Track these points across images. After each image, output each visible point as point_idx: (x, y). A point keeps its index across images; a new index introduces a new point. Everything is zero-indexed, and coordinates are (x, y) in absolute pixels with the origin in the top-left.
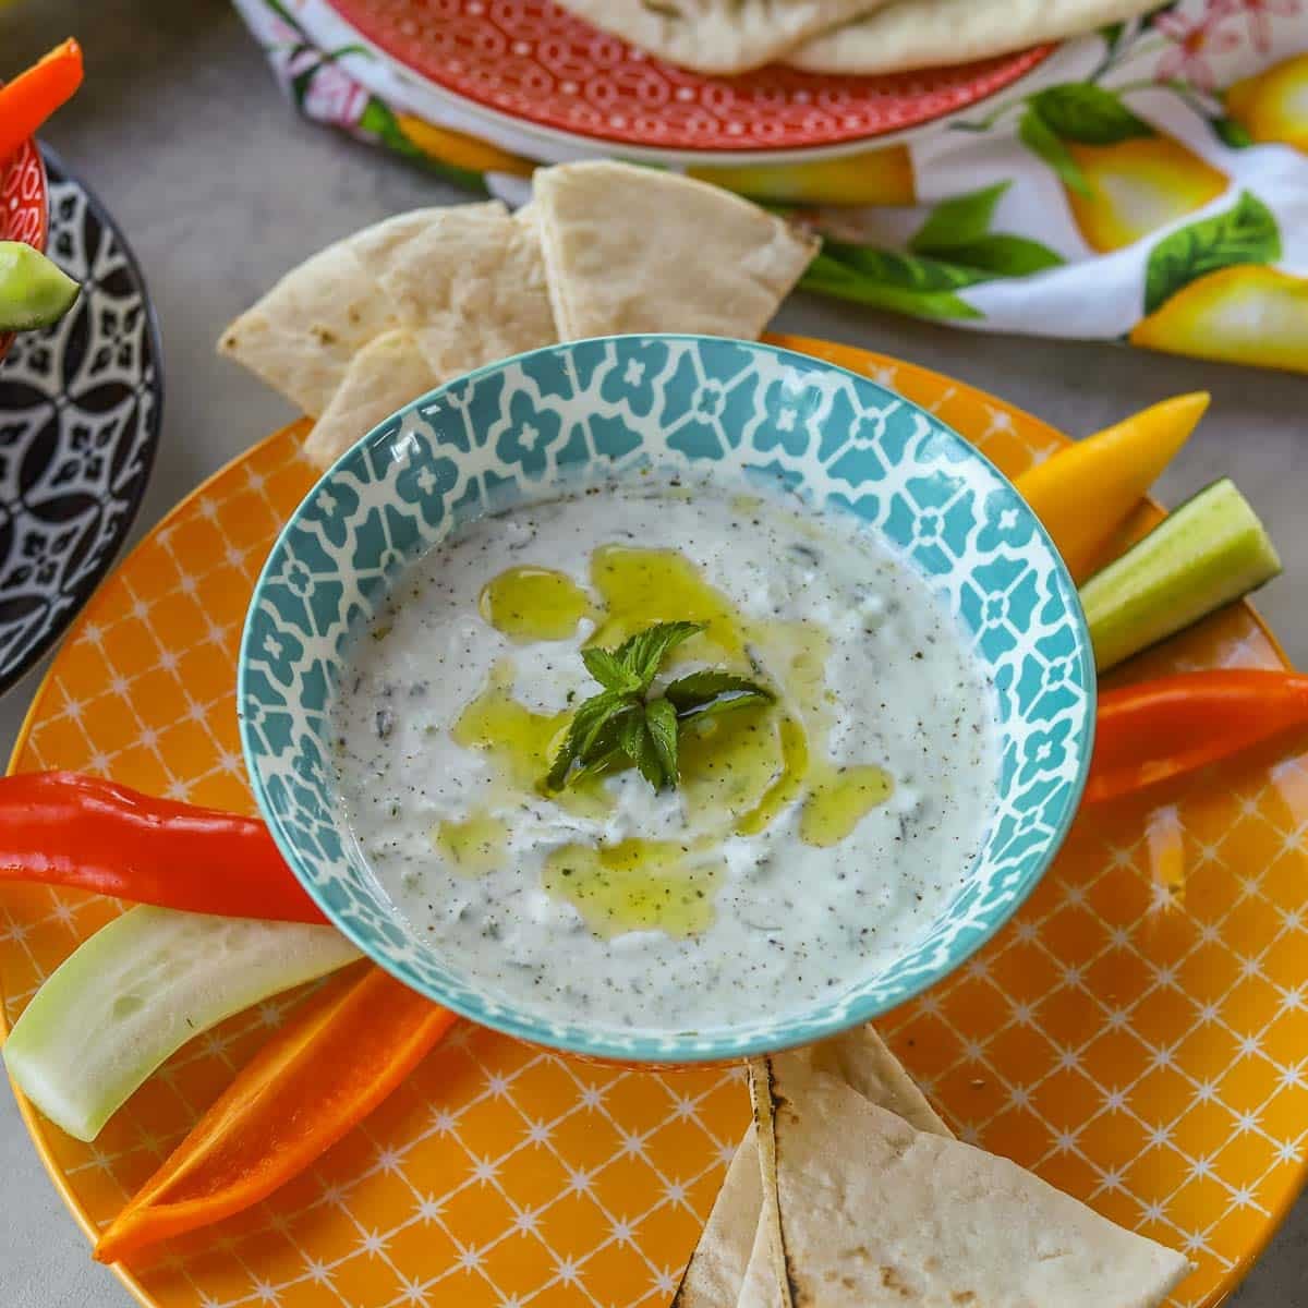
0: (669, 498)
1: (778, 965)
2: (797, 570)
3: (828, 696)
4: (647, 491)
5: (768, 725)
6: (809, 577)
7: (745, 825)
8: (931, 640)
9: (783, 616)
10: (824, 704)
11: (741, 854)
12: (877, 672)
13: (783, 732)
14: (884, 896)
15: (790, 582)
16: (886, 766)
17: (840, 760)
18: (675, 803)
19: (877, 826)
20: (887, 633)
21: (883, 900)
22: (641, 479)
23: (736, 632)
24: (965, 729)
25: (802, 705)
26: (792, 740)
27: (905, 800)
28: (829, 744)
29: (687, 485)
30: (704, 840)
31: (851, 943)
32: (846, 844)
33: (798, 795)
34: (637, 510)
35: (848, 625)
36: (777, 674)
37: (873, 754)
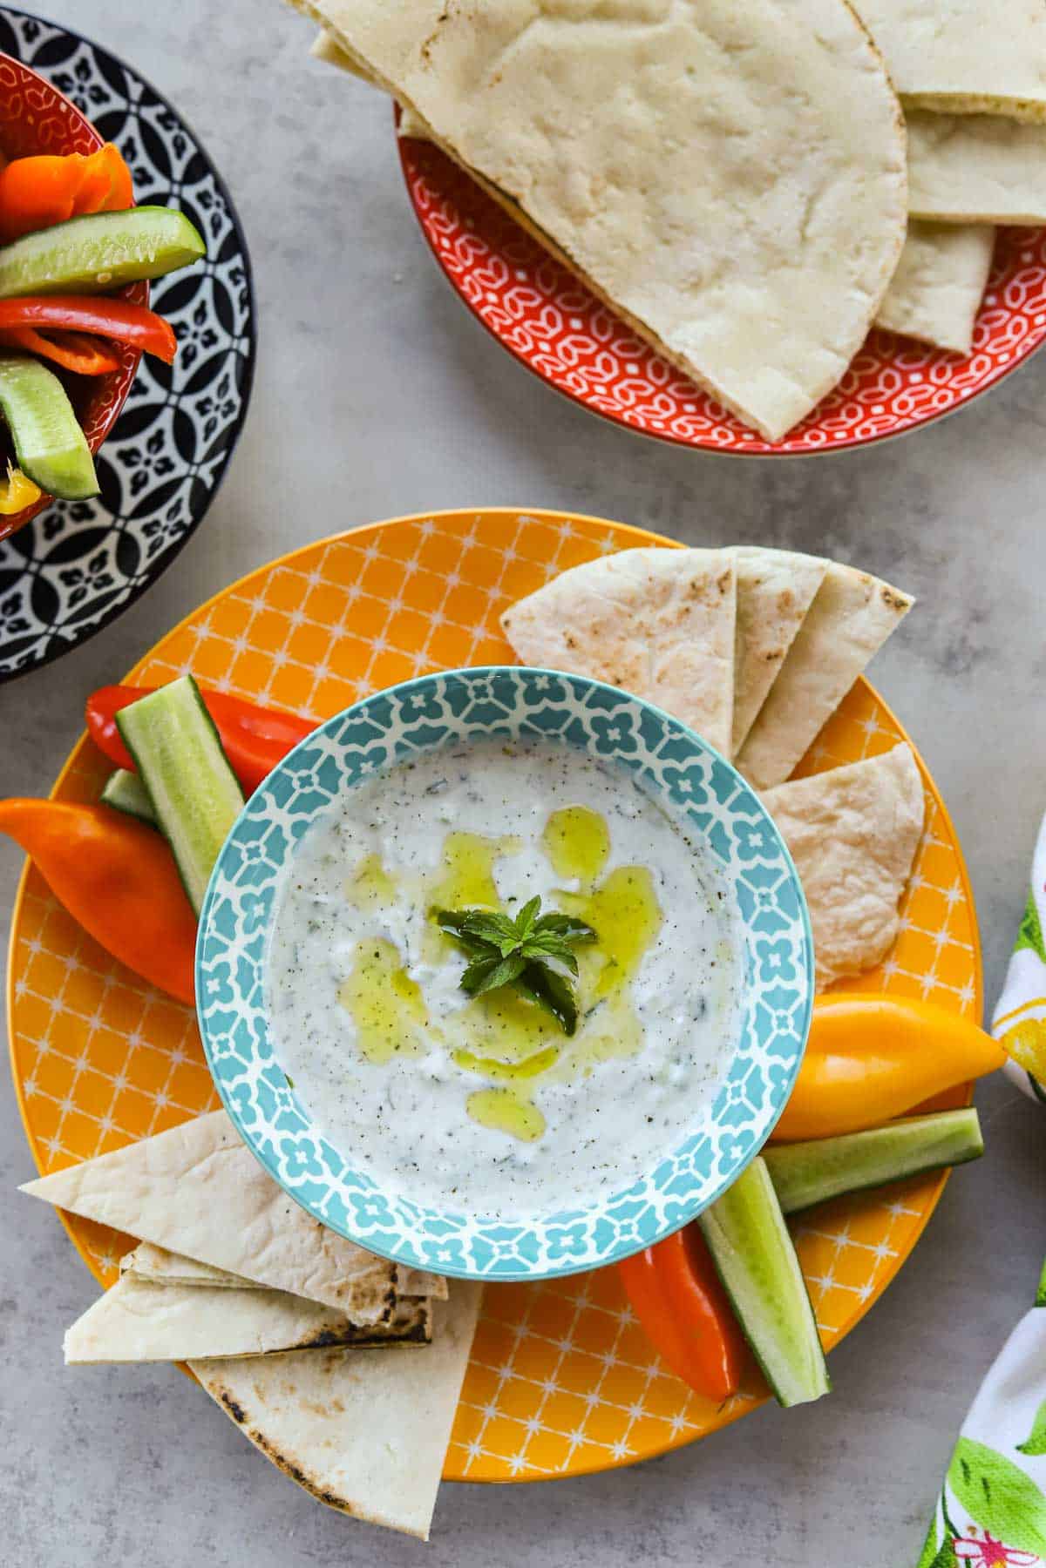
0: (706, 896)
1: (365, 1118)
2: (683, 1009)
3: (588, 1071)
4: (705, 879)
5: (548, 1040)
6: (680, 1020)
7: (460, 1055)
8: (666, 1123)
9: (639, 1015)
10: (580, 1070)
11: (436, 1062)
12: (624, 1096)
13: (548, 1051)
14: (445, 1167)
15: (670, 1008)
16: (549, 1132)
17: (539, 1099)
18: (459, 1002)
19: (498, 1143)
20: (656, 1092)
21: (442, 1169)
22: (712, 869)
23: (615, 988)
24: (603, 1173)
25: (573, 1056)
26: (542, 1060)
27: (527, 1153)
28: (547, 1088)
29: (722, 904)
30: (438, 1032)
31: (402, 1160)
32: (476, 1127)
33: (502, 1081)
34: (687, 878)
35: (649, 1062)
36: (590, 1029)
37: (555, 1120)
